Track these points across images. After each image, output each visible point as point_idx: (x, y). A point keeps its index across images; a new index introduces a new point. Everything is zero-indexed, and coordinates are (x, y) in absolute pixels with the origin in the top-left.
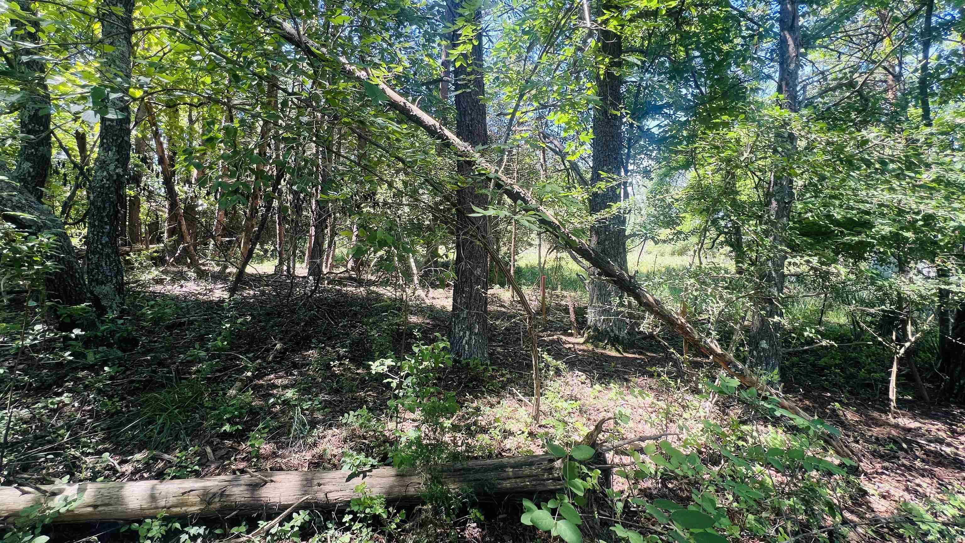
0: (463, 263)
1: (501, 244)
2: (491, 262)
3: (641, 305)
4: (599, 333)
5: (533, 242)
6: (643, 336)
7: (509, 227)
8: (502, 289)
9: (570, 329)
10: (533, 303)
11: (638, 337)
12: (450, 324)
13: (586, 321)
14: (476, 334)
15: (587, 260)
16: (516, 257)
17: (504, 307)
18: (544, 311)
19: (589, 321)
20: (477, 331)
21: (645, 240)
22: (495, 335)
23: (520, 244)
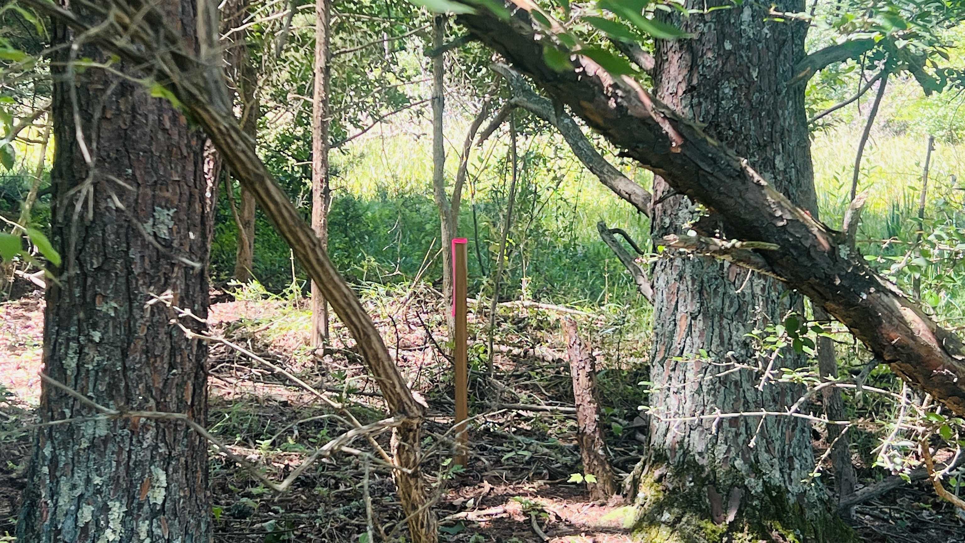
0: (87, 188)
1: (265, 99)
2: (221, 178)
3: (879, 357)
4: (700, 481)
5: (407, 90)
6: (882, 485)
7: (299, 21)
8: (273, 301)
9: (575, 468)
10: (416, 357)
11: (861, 491)
12: (33, 470)
13: (645, 429)
14: (155, 514)
15: (645, 162)
16: (335, 155)
17: (282, 379)
18: (463, 390)
19: (658, 427)
20: (158, 496)
21: (883, 76)
22: (243, 513)
23: (351, 96)
